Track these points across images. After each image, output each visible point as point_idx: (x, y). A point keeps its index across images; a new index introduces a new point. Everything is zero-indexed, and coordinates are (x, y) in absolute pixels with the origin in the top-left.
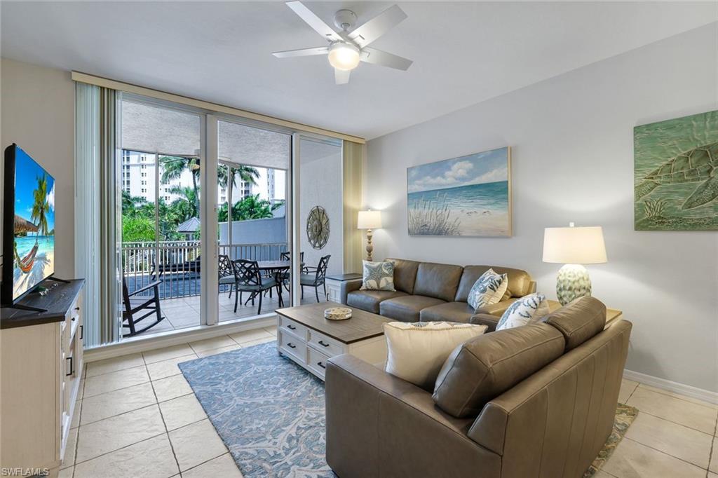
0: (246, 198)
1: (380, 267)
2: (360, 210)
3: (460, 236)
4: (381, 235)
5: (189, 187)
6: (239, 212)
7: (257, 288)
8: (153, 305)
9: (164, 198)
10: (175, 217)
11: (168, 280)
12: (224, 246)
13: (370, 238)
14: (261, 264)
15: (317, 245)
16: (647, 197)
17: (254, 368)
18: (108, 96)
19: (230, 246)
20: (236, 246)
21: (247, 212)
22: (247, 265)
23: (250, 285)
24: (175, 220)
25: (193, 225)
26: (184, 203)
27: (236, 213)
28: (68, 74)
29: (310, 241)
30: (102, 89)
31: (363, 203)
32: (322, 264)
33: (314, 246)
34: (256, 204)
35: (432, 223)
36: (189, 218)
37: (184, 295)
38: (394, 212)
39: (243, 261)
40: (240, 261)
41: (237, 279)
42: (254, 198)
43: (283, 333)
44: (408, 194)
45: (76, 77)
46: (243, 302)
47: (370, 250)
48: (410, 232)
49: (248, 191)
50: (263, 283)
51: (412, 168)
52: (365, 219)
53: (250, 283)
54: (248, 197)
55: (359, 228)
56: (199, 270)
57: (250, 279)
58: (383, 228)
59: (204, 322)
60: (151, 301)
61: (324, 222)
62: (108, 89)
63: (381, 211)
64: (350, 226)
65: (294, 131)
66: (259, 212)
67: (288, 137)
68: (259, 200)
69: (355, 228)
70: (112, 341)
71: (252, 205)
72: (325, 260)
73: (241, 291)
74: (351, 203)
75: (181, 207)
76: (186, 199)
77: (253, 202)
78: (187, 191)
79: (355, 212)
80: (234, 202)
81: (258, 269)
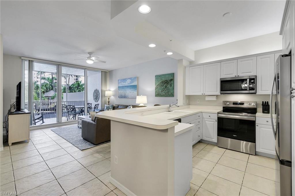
0: (76, 82)
1: (109, 106)
2: (107, 91)
3: (129, 98)
4: (112, 98)
5: (49, 77)
6: (73, 88)
7: (75, 113)
8: (41, 118)
9: (37, 82)
10: (43, 90)
11: (45, 114)
12: (65, 102)
13: (109, 98)
14: (76, 107)
15: (96, 101)
16: (156, 90)
17: (71, 129)
18: (31, 62)
19: (67, 101)
20: (68, 102)
21: (76, 88)
22: (71, 107)
23: (72, 113)
24: (43, 92)
25: (51, 93)
26: (47, 84)
27: (71, 89)
28: (20, 57)
29: (94, 100)
30: (29, 61)
31: (108, 88)
32: (96, 106)
33: (95, 101)
34: (80, 85)
35: (123, 94)
36: (49, 91)
37: (50, 118)
38: (115, 91)
39: (70, 106)
40: (69, 106)
41: (68, 111)
42: (79, 82)
43: (79, 122)
44: (118, 87)
45: (22, 58)
46: (71, 118)
47: (109, 102)
48: (119, 97)
49: (77, 79)
50: (76, 112)
51: (119, 80)
52: (107, 93)
53: (72, 112)
54: (77, 81)
55: (106, 96)
56: (55, 110)
57: (72, 111)
58: (113, 96)
59: (57, 121)
60: (40, 117)
61: (98, 94)
62: (31, 61)
63: (112, 91)
64: (103, 96)
65: (86, 69)
66: (81, 88)
67: (84, 70)
68: (82, 83)
69: (105, 96)
70: (32, 125)
71: (79, 85)
72: (97, 105)
73: (70, 114)
74: (104, 89)
75: (45, 86)
76: (48, 82)
77: (79, 84)
78: (48, 79)
79: (105, 91)
80: (70, 84)
81: (75, 108)
